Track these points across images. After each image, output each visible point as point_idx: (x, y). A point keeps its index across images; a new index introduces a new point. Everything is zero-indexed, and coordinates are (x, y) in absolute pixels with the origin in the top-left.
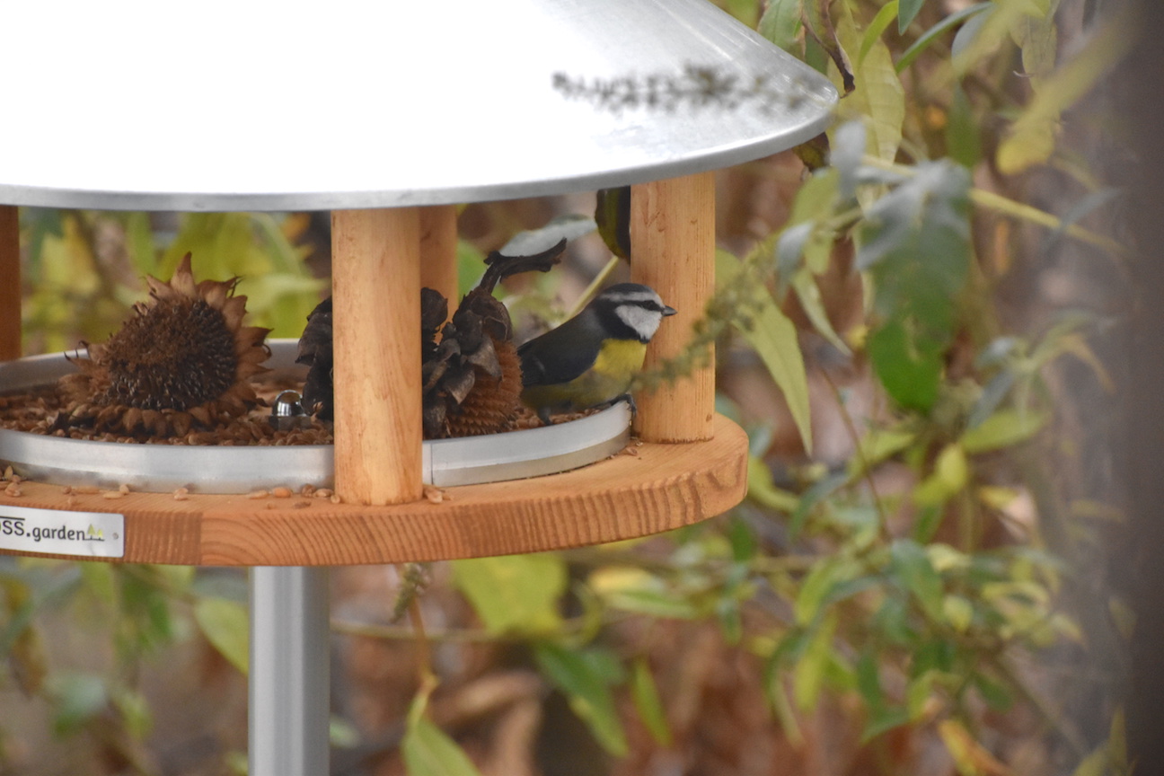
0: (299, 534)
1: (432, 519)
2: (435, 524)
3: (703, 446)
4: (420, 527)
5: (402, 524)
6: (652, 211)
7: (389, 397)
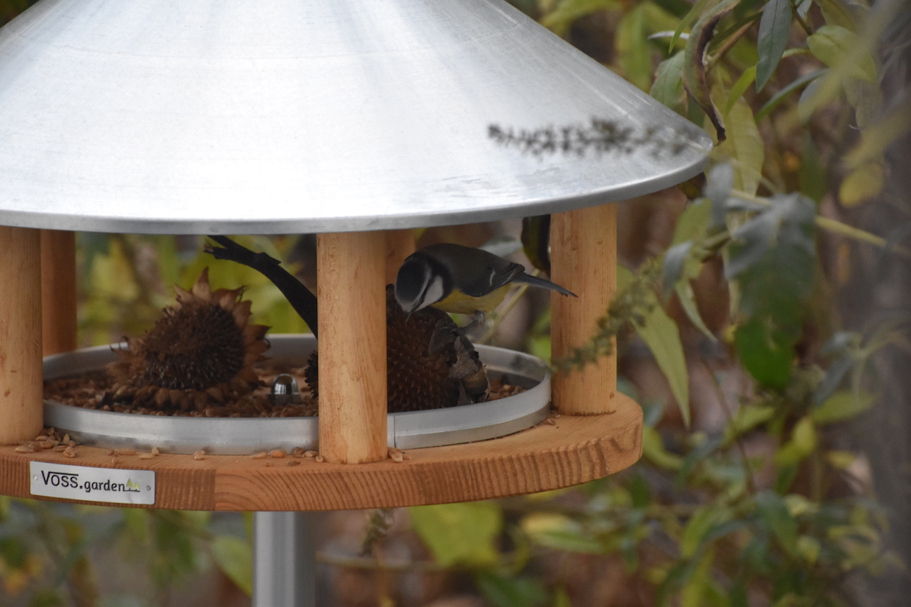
0: (292, 487)
1: (395, 475)
2: (397, 479)
3: (608, 418)
4: (385, 481)
5: (371, 479)
6: (567, 234)
7: (361, 379)
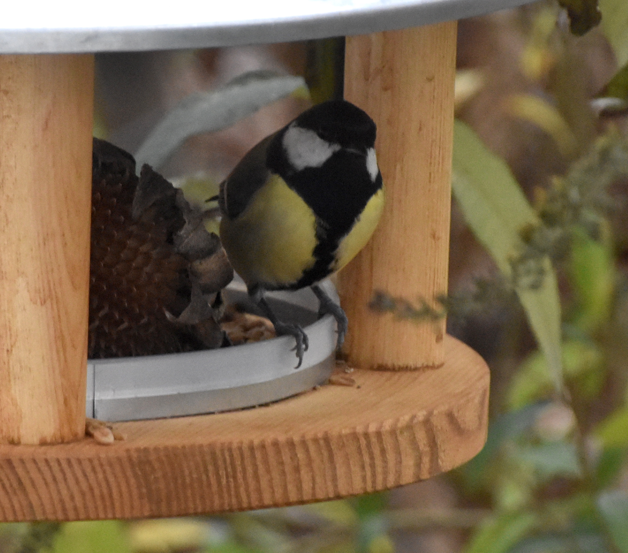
1: (101, 465)
2: (104, 472)
3: (431, 375)
4: (85, 475)
5: (62, 471)
6: (375, 63)
7: (48, 302)
